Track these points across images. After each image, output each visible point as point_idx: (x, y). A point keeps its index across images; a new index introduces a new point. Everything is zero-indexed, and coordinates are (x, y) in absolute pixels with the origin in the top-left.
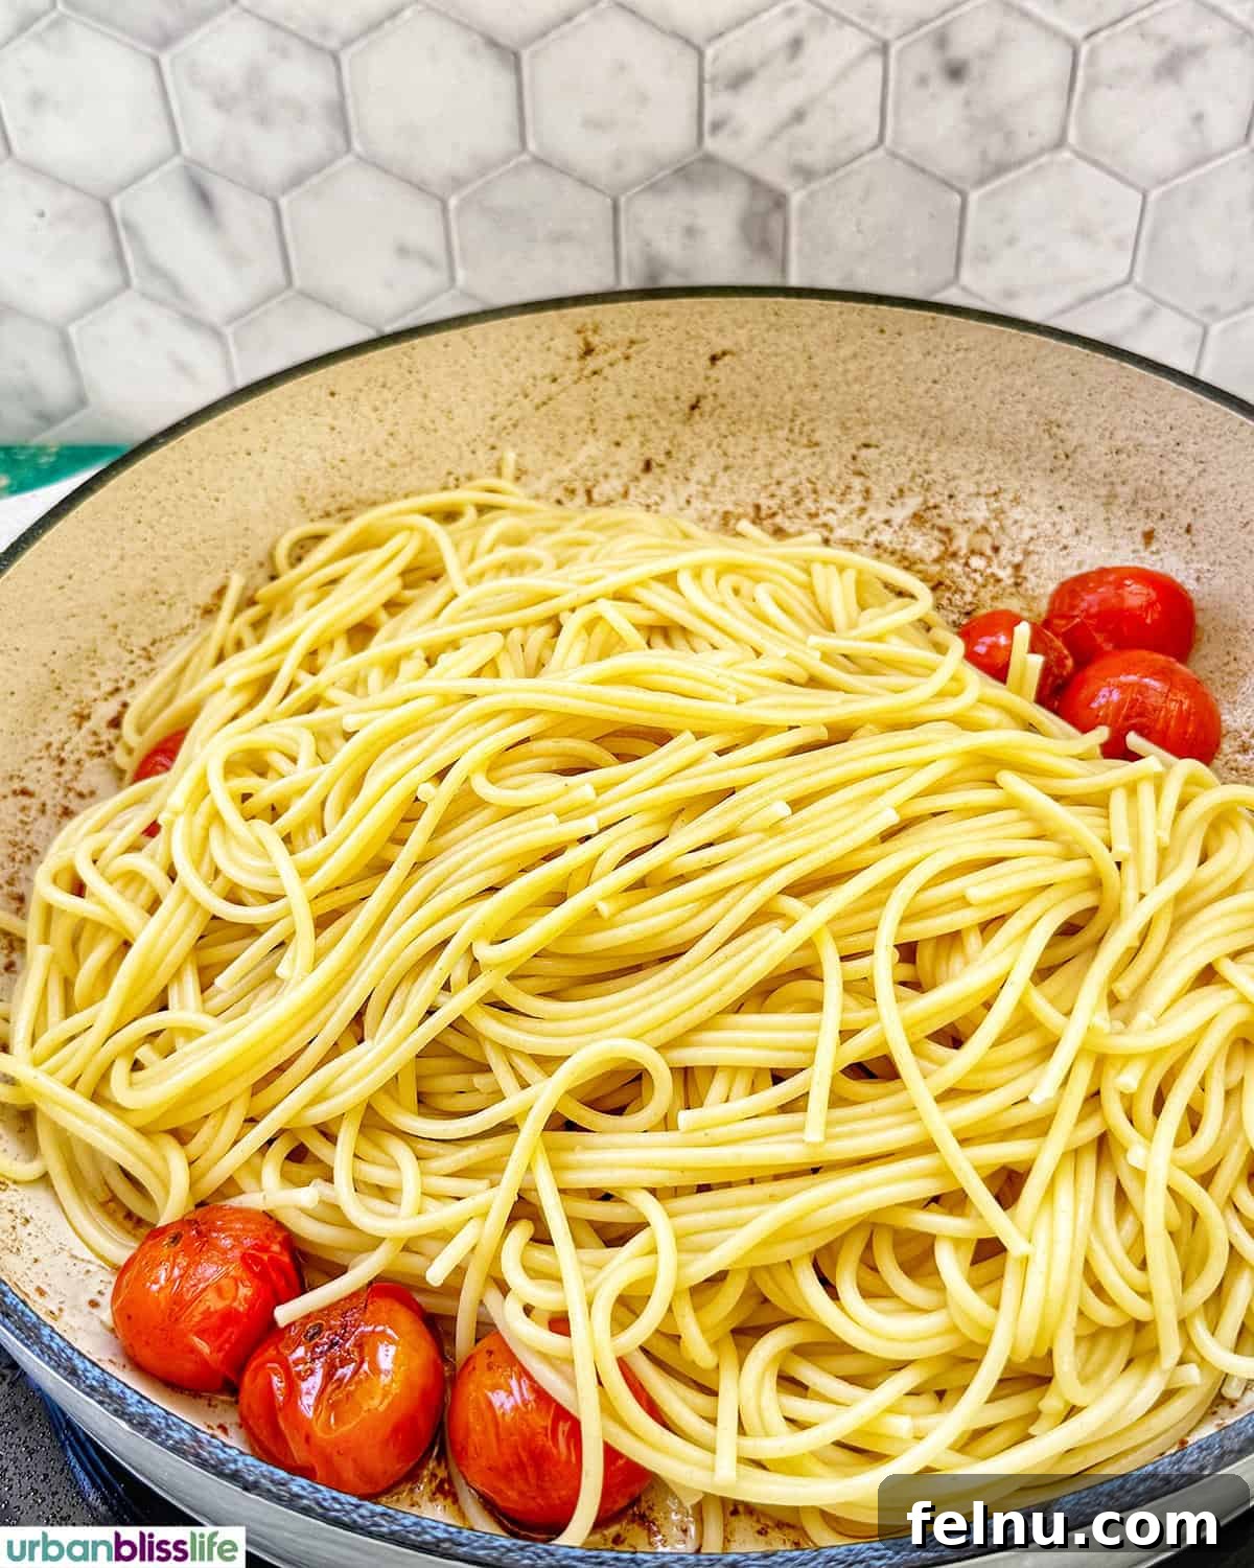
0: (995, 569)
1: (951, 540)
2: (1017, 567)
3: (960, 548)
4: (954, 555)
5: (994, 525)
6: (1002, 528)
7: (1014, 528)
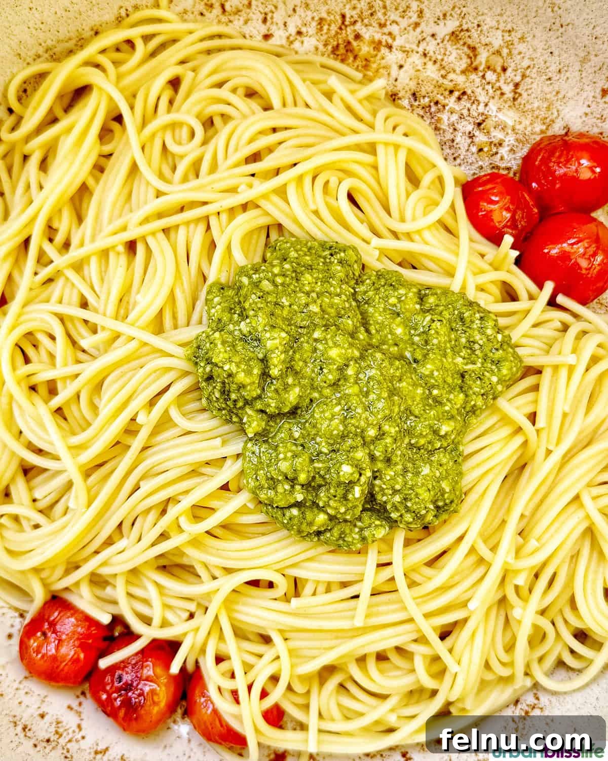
0: (501, 84)
1: (475, 56)
2: (517, 85)
3: (481, 63)
4: (476, 69)
5: (505, 51)
6: (510, 54)
7: (519, 57)
